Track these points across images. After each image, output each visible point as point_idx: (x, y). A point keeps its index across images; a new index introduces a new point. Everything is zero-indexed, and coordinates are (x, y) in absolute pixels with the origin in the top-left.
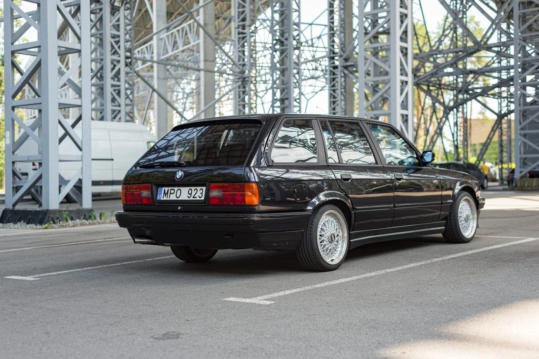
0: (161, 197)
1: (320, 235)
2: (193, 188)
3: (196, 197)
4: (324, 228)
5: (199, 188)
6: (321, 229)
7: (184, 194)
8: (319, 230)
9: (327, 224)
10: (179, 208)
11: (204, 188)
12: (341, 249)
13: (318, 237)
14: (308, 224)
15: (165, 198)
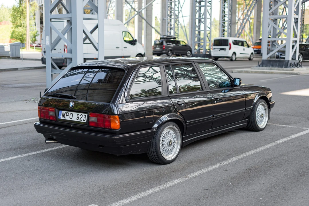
0: (61, 117)
1: (163, 141)
2: (80, 114)
3: (81, 120)
4: (166, 136)
5: (83, 114)
6: (163, 136)
7: (74, 117)
8: (162, 137)
9: (168, 134)
10: (72, 126)
11: (87, 115)
12: (177, 148)
13: (161, 142)
14: (154, 136)
15: (63, 118)
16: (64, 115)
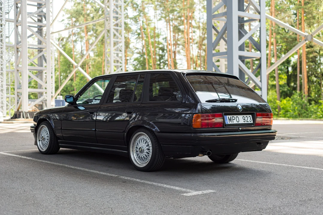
0: (228, 122)
2: (245, 116)
3: (248, 122)
7: (241, 120)
11: (251, 116)
16: (230, 120)
